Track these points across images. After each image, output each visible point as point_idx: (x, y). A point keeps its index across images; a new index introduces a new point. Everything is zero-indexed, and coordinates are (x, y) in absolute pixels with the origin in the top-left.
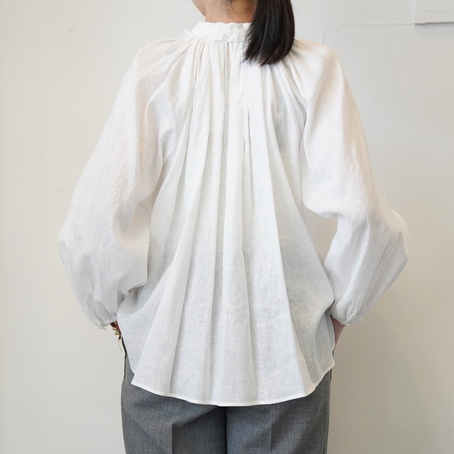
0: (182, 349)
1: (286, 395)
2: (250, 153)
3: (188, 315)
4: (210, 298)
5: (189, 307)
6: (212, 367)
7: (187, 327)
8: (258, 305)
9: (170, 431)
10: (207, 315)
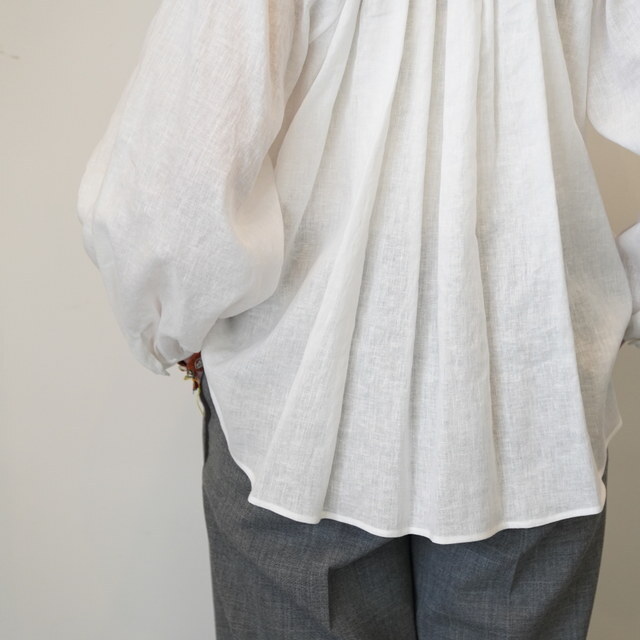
0: (350, 430)
1: (559, 510)
2: (495, 22)
3: (362, 364)
4: (410, 332)
5: (363, 348)
6: (412, 463)
7: (359, 387)
8: (505, 338)
9: (324, 580)
10: (405, 365)
